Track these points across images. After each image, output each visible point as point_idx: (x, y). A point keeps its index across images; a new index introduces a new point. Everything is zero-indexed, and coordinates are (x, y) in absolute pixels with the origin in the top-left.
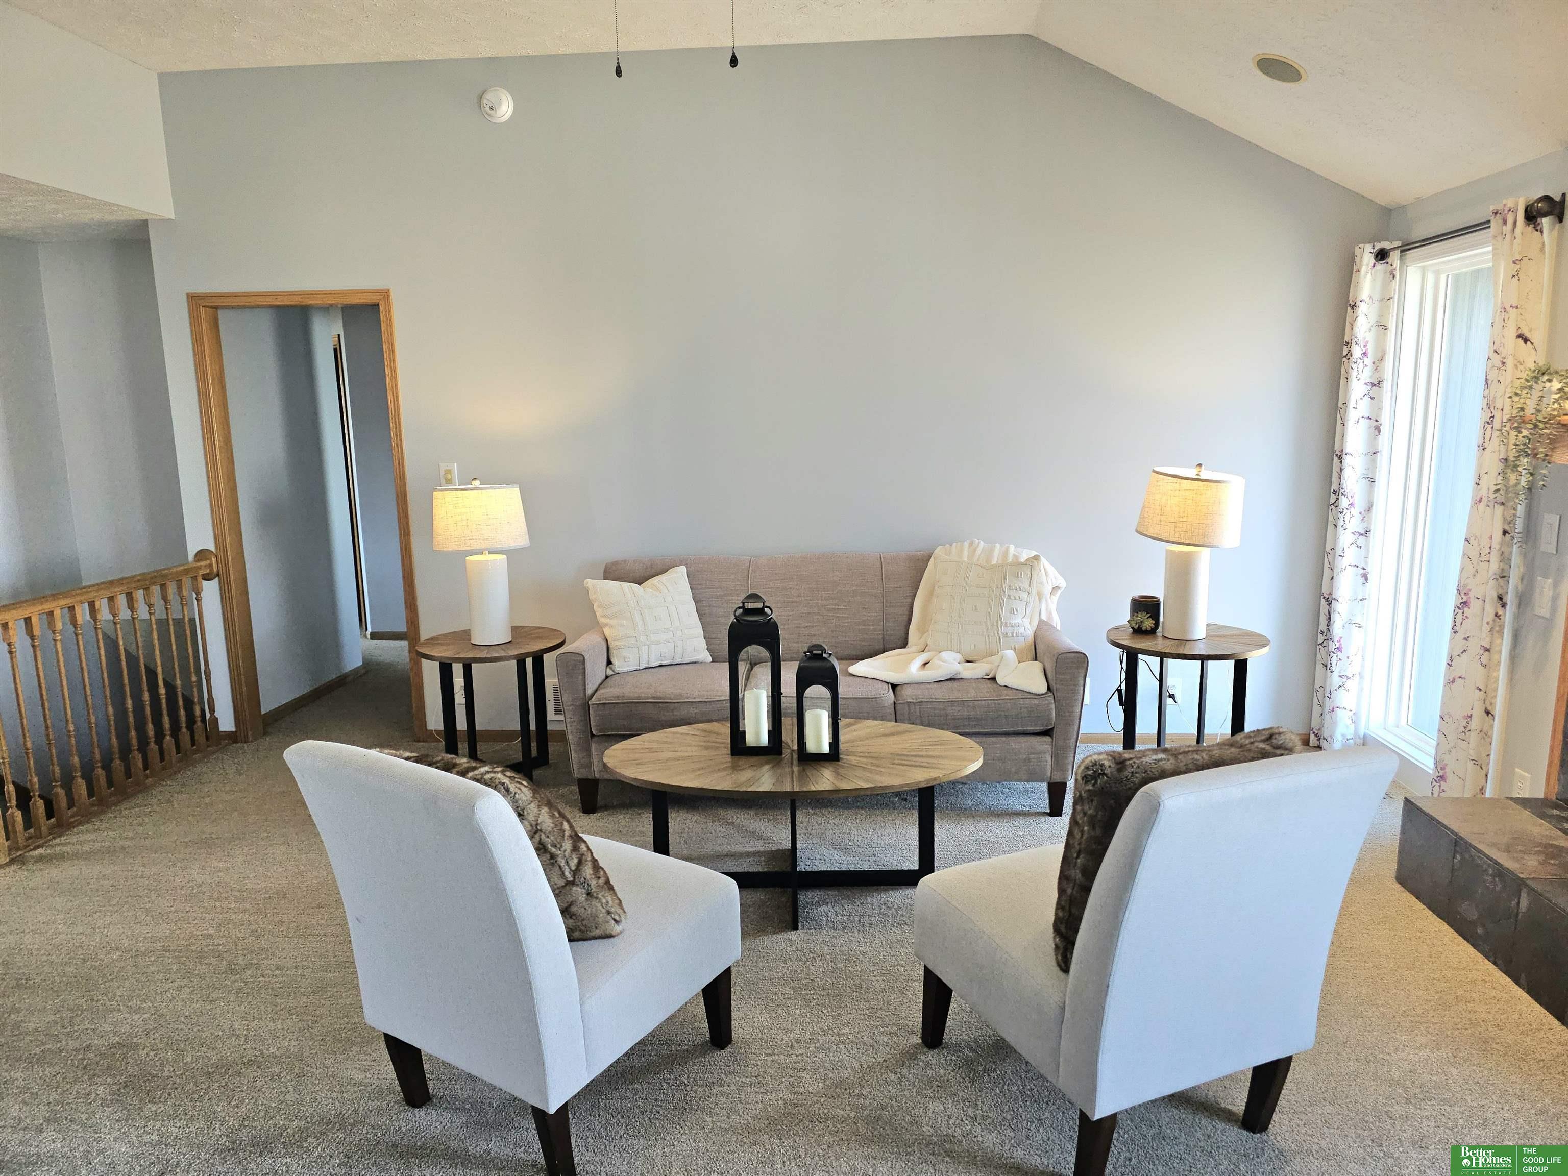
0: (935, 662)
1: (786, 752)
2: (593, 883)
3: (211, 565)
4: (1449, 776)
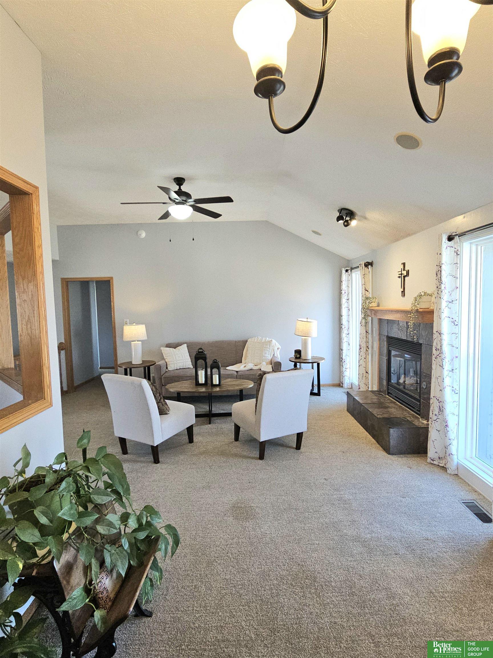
0: (247, 366)
1: (208, 385)
2: (163, 403)
3: (63, 346)
4: (361, 387)
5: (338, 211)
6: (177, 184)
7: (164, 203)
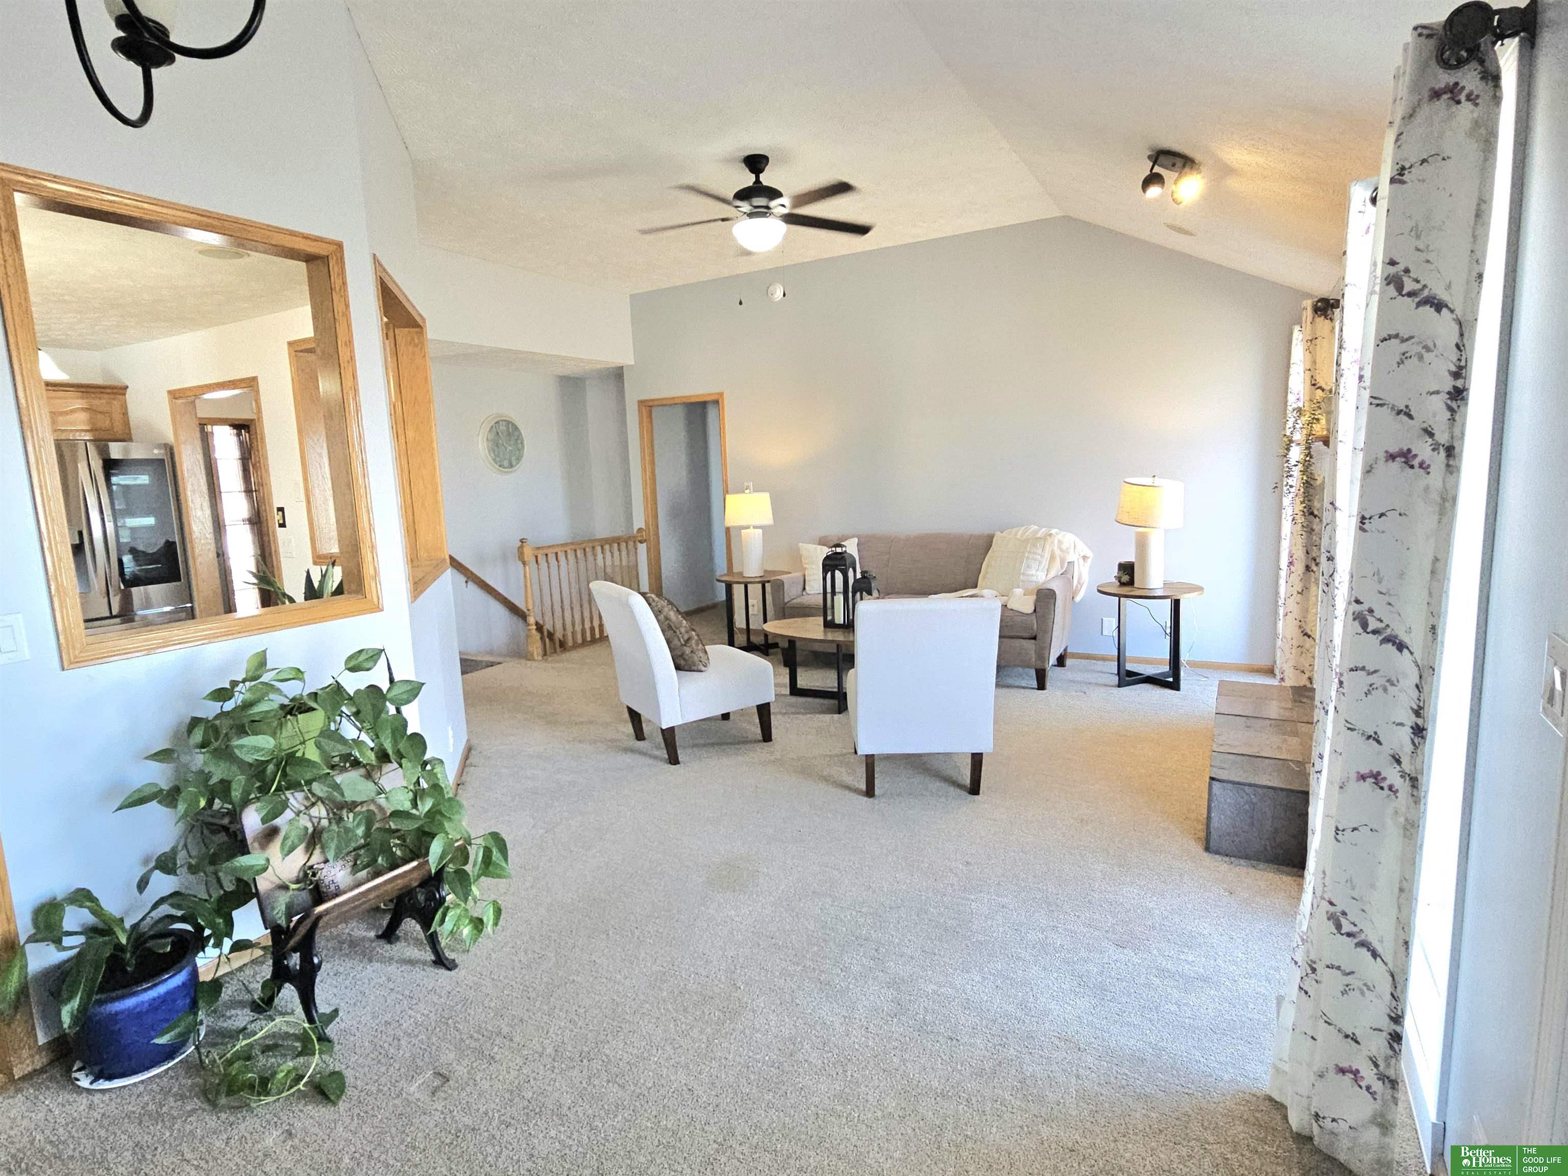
2: (695, 648)
3: (643, 536)
4: (1286, 678)
5: (1149, 157)
6: (752, 171)
7: (723, 220)
